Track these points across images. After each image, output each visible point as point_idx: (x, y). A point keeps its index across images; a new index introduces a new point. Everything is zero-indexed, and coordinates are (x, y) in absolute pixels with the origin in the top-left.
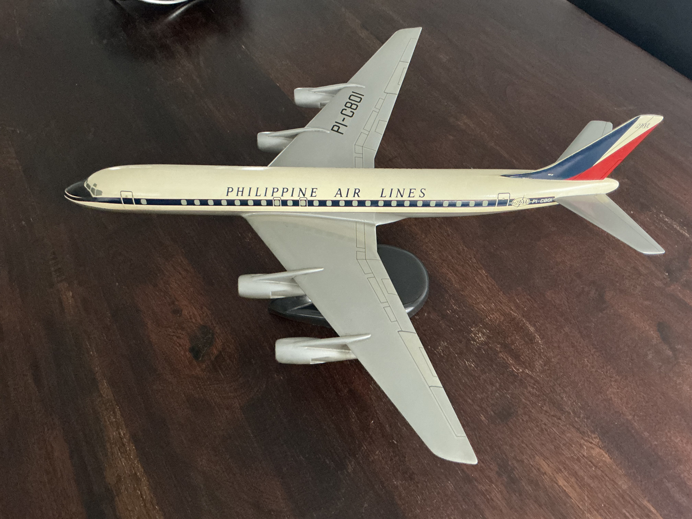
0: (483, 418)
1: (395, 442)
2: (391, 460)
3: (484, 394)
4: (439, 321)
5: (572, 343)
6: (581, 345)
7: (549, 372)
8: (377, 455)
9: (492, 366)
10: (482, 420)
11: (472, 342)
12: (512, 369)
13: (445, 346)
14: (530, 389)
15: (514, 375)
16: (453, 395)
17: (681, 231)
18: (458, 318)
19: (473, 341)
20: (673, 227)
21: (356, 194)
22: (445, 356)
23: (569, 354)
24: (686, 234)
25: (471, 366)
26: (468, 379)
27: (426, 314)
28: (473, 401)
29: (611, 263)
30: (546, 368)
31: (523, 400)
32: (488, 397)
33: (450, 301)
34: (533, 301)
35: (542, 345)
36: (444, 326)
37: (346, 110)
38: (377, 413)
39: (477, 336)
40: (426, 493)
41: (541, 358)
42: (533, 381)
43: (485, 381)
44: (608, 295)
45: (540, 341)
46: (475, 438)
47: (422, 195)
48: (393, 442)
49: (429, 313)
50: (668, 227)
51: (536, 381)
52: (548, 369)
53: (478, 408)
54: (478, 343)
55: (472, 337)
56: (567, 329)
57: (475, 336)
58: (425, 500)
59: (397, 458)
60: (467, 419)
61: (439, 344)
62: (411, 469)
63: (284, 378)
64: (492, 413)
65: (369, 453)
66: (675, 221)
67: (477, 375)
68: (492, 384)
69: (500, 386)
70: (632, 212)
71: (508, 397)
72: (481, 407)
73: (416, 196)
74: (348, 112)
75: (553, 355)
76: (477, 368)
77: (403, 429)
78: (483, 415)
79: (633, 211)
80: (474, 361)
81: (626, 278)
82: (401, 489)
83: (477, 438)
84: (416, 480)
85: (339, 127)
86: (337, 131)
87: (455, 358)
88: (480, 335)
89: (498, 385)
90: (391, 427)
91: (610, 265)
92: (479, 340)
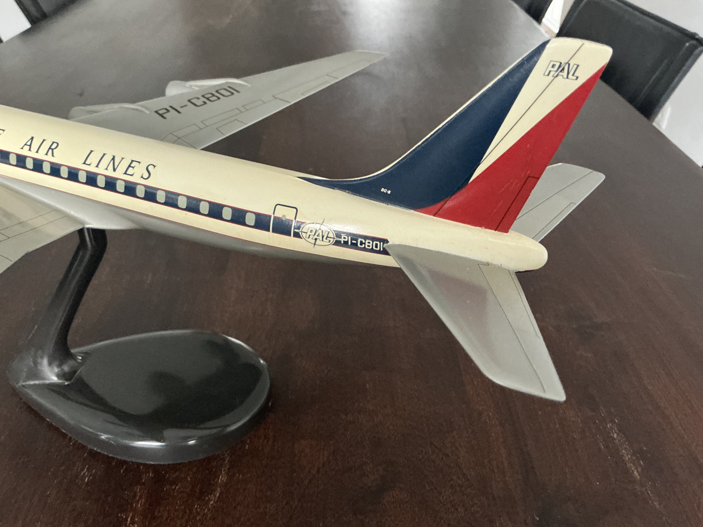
21: (51, 150)
47: (146, 175)
73: (136, 176)
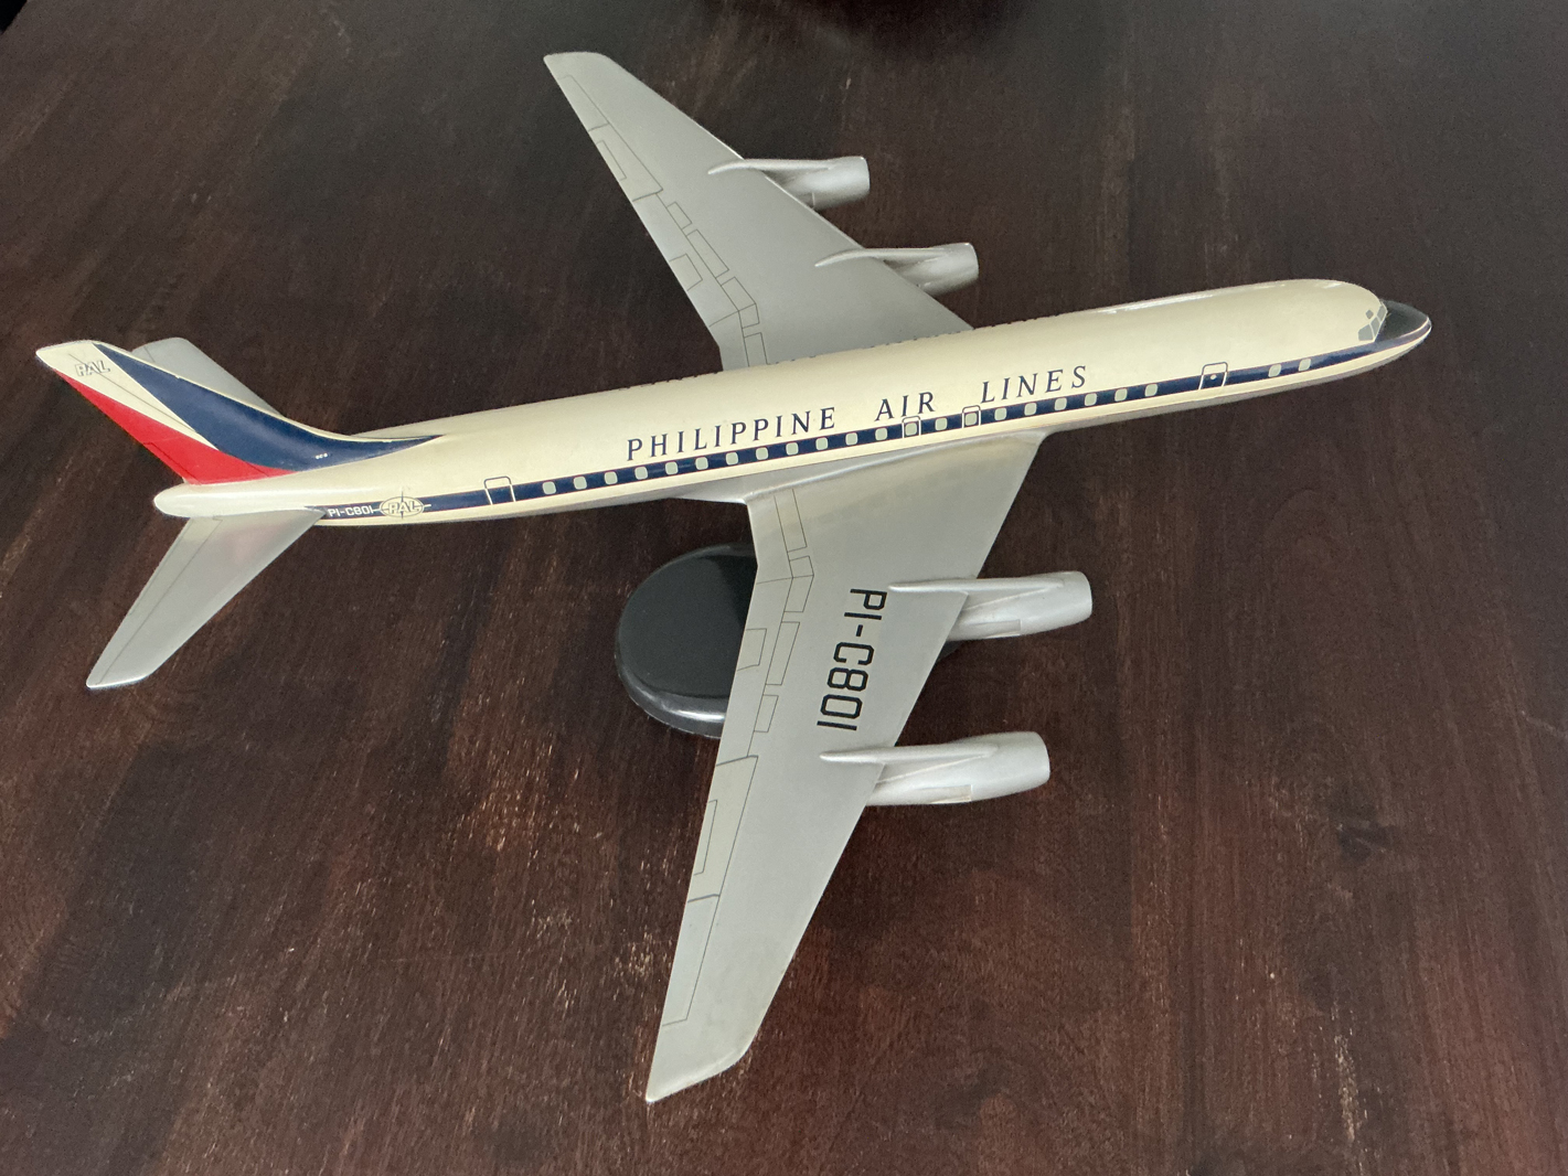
0: (469, 1117)
1: (286, 1019)
2: (246, 1042)
3: (524, 1076)
4: (606, 868)
5: (801, 1132)
6: (813, 1153)
7: (689, 1145)
8: (234, 1011)
9: (598, 1038)
10: (466, 1118)
11: (617, 960)
12: (628, 1077)
13: (563, 926)
14: (615, 1143)
15: (618, 1090)
16: (470, 1026)
17: (1346, 1114)
18: (645, 892)
19: (621, 960)
20: (1336, 1086)
22: (540, 944)
23: (769, 1147)
24: (1351, 1130)
25: (561, 1002)
26: (529, 1021)
27: (598, 835)
28: (489, 1071)
29: (1083, 1044)
30: (693, 1134)
31: (578, 1154)
32: (523, 1087)
33: (669, 847)
34: (825, 981)
35: (738, 1083)
36: (605, 883)
37: (861, 663)
38: (314, 942)
39: (639, 957)
40: (232, 1151)
41: (707, 1107)
42: (637, 1136)
43: (555, 1053)
44: (995, 1106)
45: (742, 1072)
46: (415, 1139)
48: (283, 1016)
49: (607, 837)
50: (1322, 1077)
51: (644, 1142)
52: (692, 1140)
53: (483, 1092)
54: (626, 971)
55: (627, 951)
56: (822, 1096)
57: (637, 954)
58: (217, 1160)
59: (258, 1048)
60: (443, 1092)
61: (557, 913)
62: (257, 1086)
63: (251, 749)
64: (496, 1123)
65: (228, 997)
66: (1358, 1080)
67: (552, 1028)
68: (559, 1070)
69: (570, 1088)
70: (1272, 976)
71: (557, 1123)
72: (490, 1095)
74: (853, 658)
75: (734, 1121)
76: (568, 1016)
77: (323, 1008)
78: (478, 1110)
79: (1279, 974)
80: (577, 999)
81: (1078, 1106)
82: (206, 1103)
83: (417, 1142)
84: (244, 1113)
85: (866, 605)
86: (868, 593)
87: (554, 962)
88: (647, 959)
89: (566, 1083)
90: (308, 986)
91: (1077, 1049)
92: (633, 966)
